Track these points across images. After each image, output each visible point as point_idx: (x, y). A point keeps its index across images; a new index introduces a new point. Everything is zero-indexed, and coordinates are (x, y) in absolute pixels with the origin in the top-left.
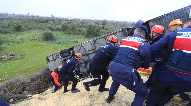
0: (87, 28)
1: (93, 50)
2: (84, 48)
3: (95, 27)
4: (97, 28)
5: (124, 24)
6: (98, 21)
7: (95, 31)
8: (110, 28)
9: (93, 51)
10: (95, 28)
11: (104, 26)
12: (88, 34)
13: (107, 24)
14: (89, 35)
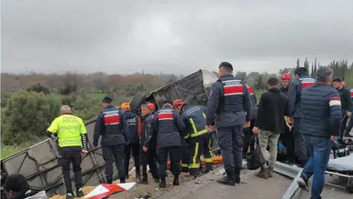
0: (11, 108)
1: (56, 161)
2: (34, 159)
3: (39, 104)
4: (48, 107)
5: (139, 85)
6: (41, 77)
7: (42, 119)
8: (94, 102)
9: (56, 163)
10: (38, 109)
11: (70, 97)
12: (15, 131)
13: (80, 90)
14: (18, 135)
